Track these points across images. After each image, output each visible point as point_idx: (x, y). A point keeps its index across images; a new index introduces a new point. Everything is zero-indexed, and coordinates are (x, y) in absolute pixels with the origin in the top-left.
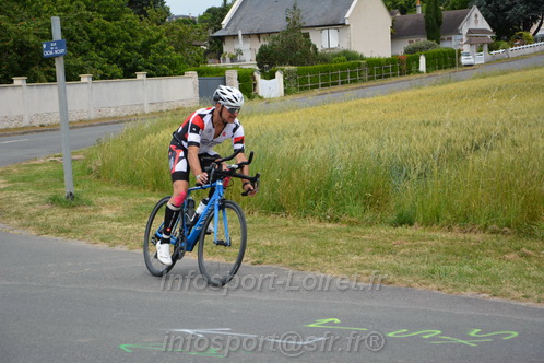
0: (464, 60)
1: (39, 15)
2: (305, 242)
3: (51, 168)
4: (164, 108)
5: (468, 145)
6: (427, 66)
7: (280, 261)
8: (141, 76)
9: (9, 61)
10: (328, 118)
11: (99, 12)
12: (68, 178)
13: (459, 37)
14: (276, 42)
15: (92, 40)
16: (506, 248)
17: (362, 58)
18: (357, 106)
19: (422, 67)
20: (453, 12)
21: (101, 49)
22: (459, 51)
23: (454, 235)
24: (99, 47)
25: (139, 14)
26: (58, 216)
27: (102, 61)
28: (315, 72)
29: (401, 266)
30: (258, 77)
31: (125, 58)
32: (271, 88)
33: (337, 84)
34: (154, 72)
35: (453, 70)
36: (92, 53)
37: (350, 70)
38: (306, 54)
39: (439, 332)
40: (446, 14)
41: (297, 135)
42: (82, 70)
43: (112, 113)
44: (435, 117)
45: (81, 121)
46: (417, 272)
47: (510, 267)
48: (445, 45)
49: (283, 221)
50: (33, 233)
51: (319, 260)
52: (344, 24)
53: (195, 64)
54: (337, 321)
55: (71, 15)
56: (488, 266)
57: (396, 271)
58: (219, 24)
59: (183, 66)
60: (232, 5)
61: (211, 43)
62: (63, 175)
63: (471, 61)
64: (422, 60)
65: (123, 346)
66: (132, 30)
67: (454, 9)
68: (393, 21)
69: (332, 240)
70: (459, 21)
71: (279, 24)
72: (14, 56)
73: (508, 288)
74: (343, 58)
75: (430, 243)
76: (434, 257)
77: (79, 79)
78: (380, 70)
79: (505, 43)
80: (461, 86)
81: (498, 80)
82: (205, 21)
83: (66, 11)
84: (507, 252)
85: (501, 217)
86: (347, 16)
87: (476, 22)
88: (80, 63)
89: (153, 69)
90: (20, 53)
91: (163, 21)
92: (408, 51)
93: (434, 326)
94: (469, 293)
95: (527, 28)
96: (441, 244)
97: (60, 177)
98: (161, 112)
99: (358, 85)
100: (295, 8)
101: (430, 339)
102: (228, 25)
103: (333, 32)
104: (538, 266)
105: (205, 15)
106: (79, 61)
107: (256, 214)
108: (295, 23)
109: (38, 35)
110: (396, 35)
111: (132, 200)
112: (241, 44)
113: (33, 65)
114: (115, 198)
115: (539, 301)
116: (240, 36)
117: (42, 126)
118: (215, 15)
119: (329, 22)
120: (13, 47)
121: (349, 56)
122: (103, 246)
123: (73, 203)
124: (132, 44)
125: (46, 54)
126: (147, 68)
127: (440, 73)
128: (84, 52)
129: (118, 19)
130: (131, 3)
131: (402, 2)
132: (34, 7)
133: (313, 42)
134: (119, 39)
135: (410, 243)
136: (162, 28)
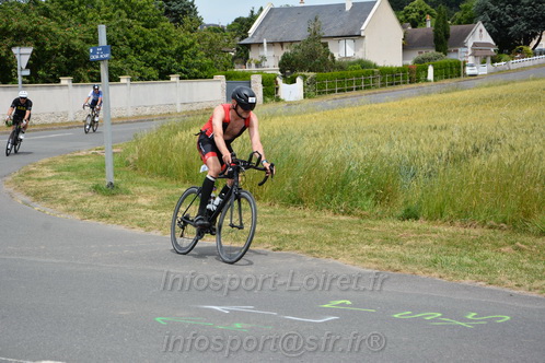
0: (469, 71)
1: (84, 22)
2: (321, 232)
3: (92, 159)
4: (194, 108)
5: (470, 149)
6: (435, 76)
7: (298, 249)
8: (174, 78)
9: (57, 62)
10: (344, 121)
11: (138, 20)
12: (109, 169)
13: (464, 50)
14: (298, 51)
15: (132, 45)
16: (502, 242)
17: (375, 67)
18: (370, 110)
19: (431, 75)
20: (460, 26)
21: (139, 53)
22: (464, 62)
23: (455, 229)
24: (138, 52)
25: (174, 22)
26: (100, 203)
27: (139, 64)
28: (333, 78)
29: (407, 255)
30: (280, 81)
31: (160, 62)
32: (292, 92)
33: (352, 90)
34: (187, 75)
35: (458, 79)
36: (130, 57)
37: (364, 77)
38: (324, 61)
39: (439, 315)
40: (453, 28)
41: (316, 135)
42: (122, 72)
43: (148, 111)
44: (442, 122)
45: (119, 118)
46: (421, 262)
47: (505, 259)
48: (452, 57)
49: (301, 212)
50: (78, 217)
51: (334, 248)
52: (359, 36)
53: (223, 68)
54: (348, 302)
55: (114, 22)
56: (486, 258)
57: (402, 260)
58: (246, 32)
59: (212, 70)
60: (258, 16)
61: (238, 49)
62: (104, 166)
63: (475, 72)
64: (431, 70)
65: (158, 319)
66: (167, 37)
67: (460, 23)
68: (405, 33)
69: (346, 230)
70: (465, 35)
71: (301, 33)
72: (62, 58)
73: (502, 277)
74: (358, 66)
75: (433, 235)
76: (436, 248)
77: (119, 80)
78: (392, 77)
79: (507, 56)
80: (466, 94)
81: (500, 90)
82: (233, 30)
83: (107, 19)
84: (504, 245)
85: (499, 215)
86: (363, 28)
87: (481, 37)
88: (120, 66)
89: (186, 73)
90: (67, 56)
91: (196, 29)
92: (417, 61)
93: (436, 310)
94: (467, 281)
95: (527, 43)
96: (444, 237)
97: (102, 168)
98: (192, 111)
99: (371, 91)
100: (316, 20)
101: (432, 321)
102: (254, 34)
103: (349, 42)
104: (531, 258)
105: (233, 24)
106: (119, 64)
107: (277, 205)
108: (315, 33)
109: (83, 40)
110: (407, 46)
111: (165, 190)
112: (265, 52)
113: (78, 66)
114: (151, 189)
115: (530, 290)
116: (265, 44)
118: (243, 25)
119: (347, 33)
120: (61, 50)
121: (364, 64)
122: (139, 231)
123: (113, 192)
124: (167, 50)
125: (93, 57)
126: (181, 70)
127: (446, 81)
128: (125, 56)
129: (155, 26)
130: (167, 12)
131: (413, 16)
132: (80, 14)
133: (331, 51)
134: (155, 44)
135: (415, 235)
136: (195, 35)
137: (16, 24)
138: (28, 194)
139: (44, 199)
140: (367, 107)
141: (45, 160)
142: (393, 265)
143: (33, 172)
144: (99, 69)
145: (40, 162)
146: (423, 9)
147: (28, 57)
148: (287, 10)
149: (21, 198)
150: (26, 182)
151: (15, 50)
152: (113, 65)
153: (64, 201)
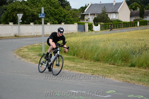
1: (38, 7)
2: (105, 70)
3: (39, 46)
4: (68, 32)
9: (29, 18)
10: (112, 37)
11: (53, 7)
15: (51, 14)
17: (122, 22)
18: (120, 34)
19: (138, 24)
20: (147, 10)
23: (146, 70)
24: (53, 16)
25: (63, 8)
27: (53, 20)
28: (109, 25)
29: (132, 78)
30: (93, 25)
31: (59, 19)
32: (97, 28)
33: (115, 28)
35: (147, 26)
37: (119, 25)
38: (107, 20)
39: (143, 96)
41: (104, 41)
42: (48, 22)
44: (142, 38)
45: (47, 35)
46: (136, 80)
48: (145, 19)
49: (99, 64)
50: (34, 63)
51: (109, 75)
52: (117, 12)
53: (77, 21)
54: (114, 91)
55: (46, 7)
57: (130, 79)
58: (84, 11)
59: (74, 21)
60: (87, 6)
61: (81, 16)
62: (42, 48)
64: (138, 23)
66: (61, 12)
67: (148, 9)
68: (131, 12)
69: (113, 69)
71: (100, 12)
72: (31, 17)
75: (140, 72)
76: (141, 76)
77: (47, 24)
78: (126, 25)
82: (80, 10)
83: (45, 6)
86: (118, 10)
88: (47, 20)
89: (66, 22)
90: (32, 17)
91: (69, 10)
92: (134, 21)
96: (143, 73)
97: (41, 49)
98: (67, 33)
99: (120, 29)
100: (104, 7)
101: (140, 98)
102: (86, 11)
103: (114, 14)
105: (80, 9)
106: (47, 19)
107: (92, 61)
108: (104, 11)
109: (37, 12)
110: (131, 16)
112: (89, 17)
113: (35, 20)
116: (89, 14)
117: (37, 35)
118: (83, 9)
119: (113, 12)
120: (31, 15)
121: (118, 21)
124: (61, 15)
125: (40, 17)
126: (64, 22)
127: (143, 26)
128: (49, 17)
129: (58, 9)
130: (61, 5)
131: (133, 7)
132: (36, 5)
133: (109, 17)
134: (58, 14)
135: (134, 72)
136: (69, 11)
137: (18, 7)
138: (20, 56)
139: (24, 58)
140: (119, 33)
141: (25, 46)
142: (128, 80)
143: (21, 50)
144: (41, 21)
145: (24, 47)
146: (136, 5)
147: (21, 17)
148: (96, 5)
149: (18, 57)
150: (20, 52)
151: (18, 15)
152: (45, 20)
153: (30, 58)
